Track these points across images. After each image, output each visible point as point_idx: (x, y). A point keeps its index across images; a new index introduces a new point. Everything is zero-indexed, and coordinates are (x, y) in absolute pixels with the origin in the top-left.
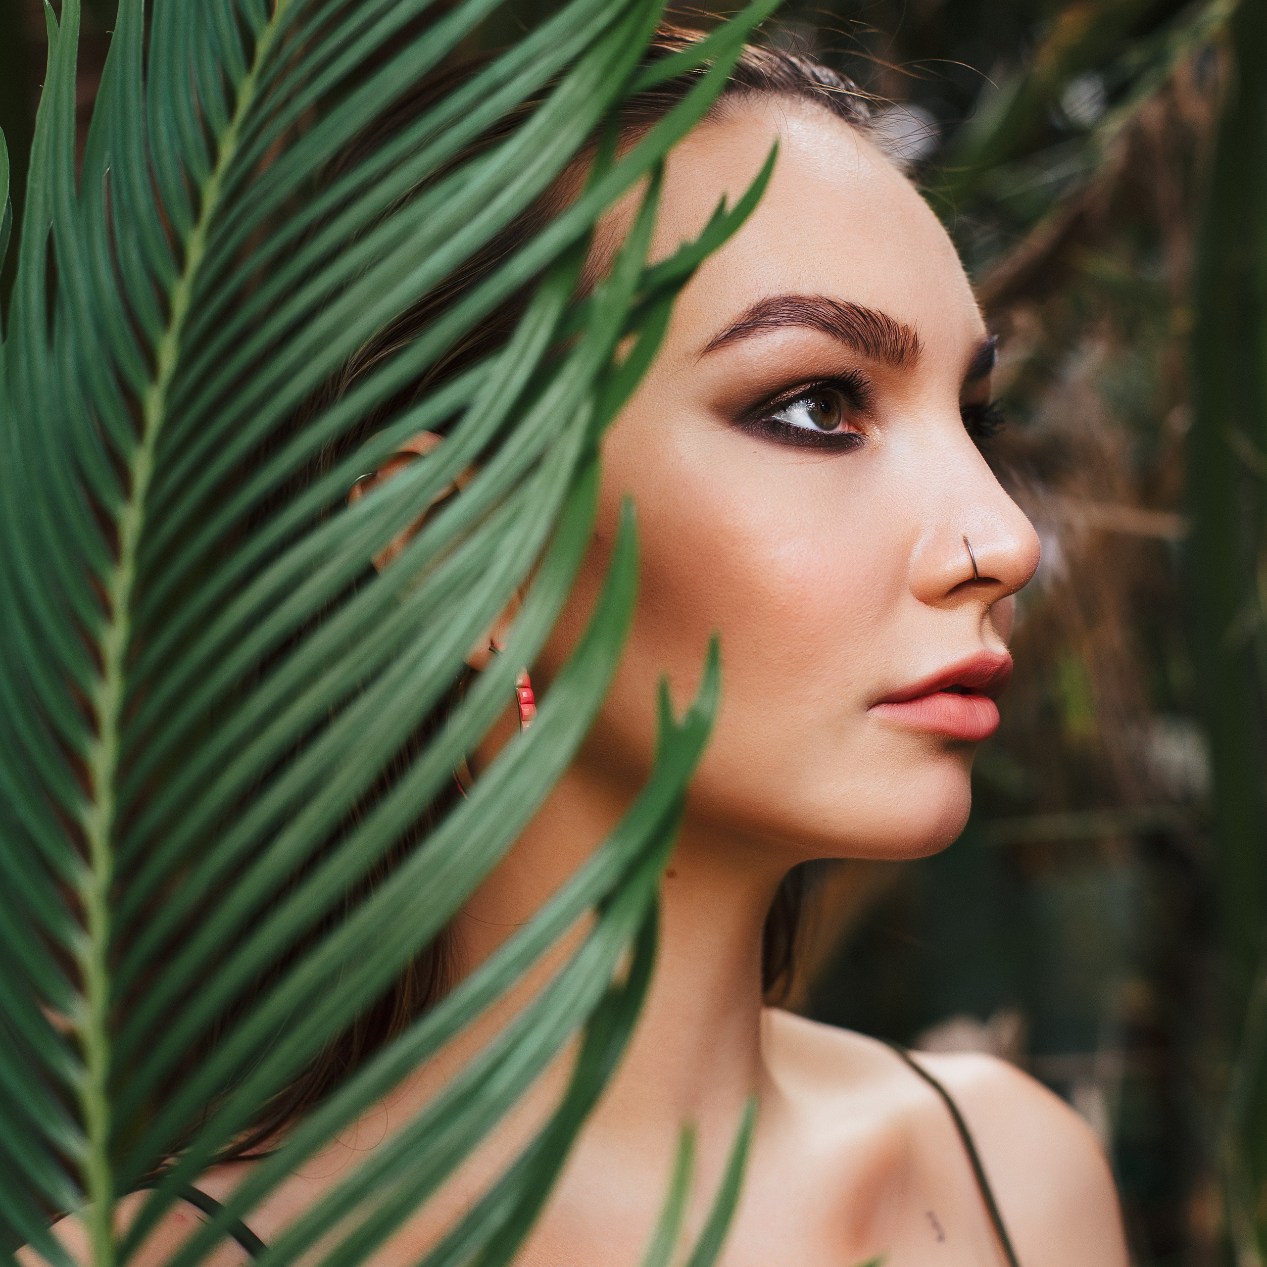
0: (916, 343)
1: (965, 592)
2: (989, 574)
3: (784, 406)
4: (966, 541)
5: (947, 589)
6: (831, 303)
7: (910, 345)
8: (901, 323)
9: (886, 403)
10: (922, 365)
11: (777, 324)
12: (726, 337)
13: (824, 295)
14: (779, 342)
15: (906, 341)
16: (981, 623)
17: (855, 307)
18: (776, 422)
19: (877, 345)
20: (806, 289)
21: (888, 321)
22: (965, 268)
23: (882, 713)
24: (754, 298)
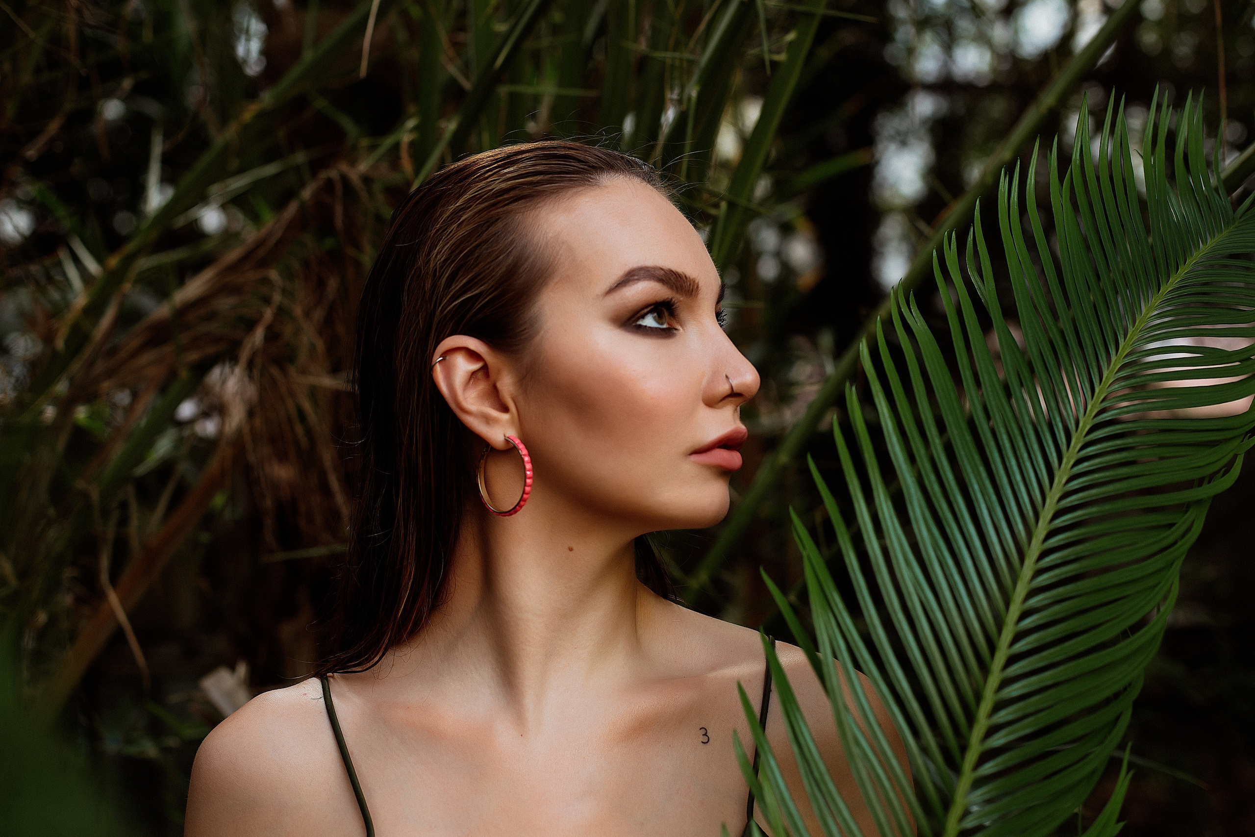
0: (698, 287)
1: (724, 401)
2: (738, 391)
3: (643, 317)
4: (727, 377)
5: (719, 399)
6: (662, 269)
7: (695, 287)
8: (691, 277)
9: (683, 314)
10: (700, 296)
11: (639, 280)
12: (616, 286)
13: (658, 265)
14: (640, 288)
15: (693, 286)
16: (734, 415)
17: (673, 271)
18: (640, 326)
19: (681, 286)
20: (649, 263)
21: (685, 276)
22: (709, 253)
23: (694, 458)
24: (627, 269)
